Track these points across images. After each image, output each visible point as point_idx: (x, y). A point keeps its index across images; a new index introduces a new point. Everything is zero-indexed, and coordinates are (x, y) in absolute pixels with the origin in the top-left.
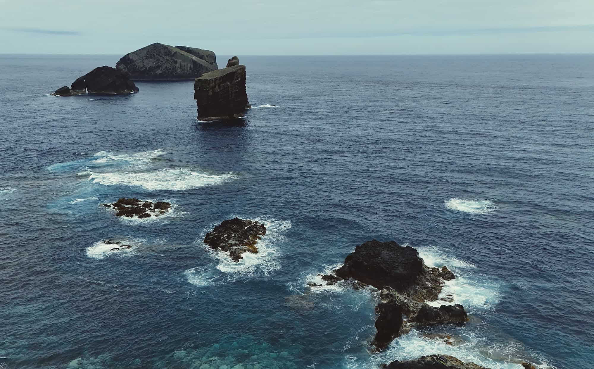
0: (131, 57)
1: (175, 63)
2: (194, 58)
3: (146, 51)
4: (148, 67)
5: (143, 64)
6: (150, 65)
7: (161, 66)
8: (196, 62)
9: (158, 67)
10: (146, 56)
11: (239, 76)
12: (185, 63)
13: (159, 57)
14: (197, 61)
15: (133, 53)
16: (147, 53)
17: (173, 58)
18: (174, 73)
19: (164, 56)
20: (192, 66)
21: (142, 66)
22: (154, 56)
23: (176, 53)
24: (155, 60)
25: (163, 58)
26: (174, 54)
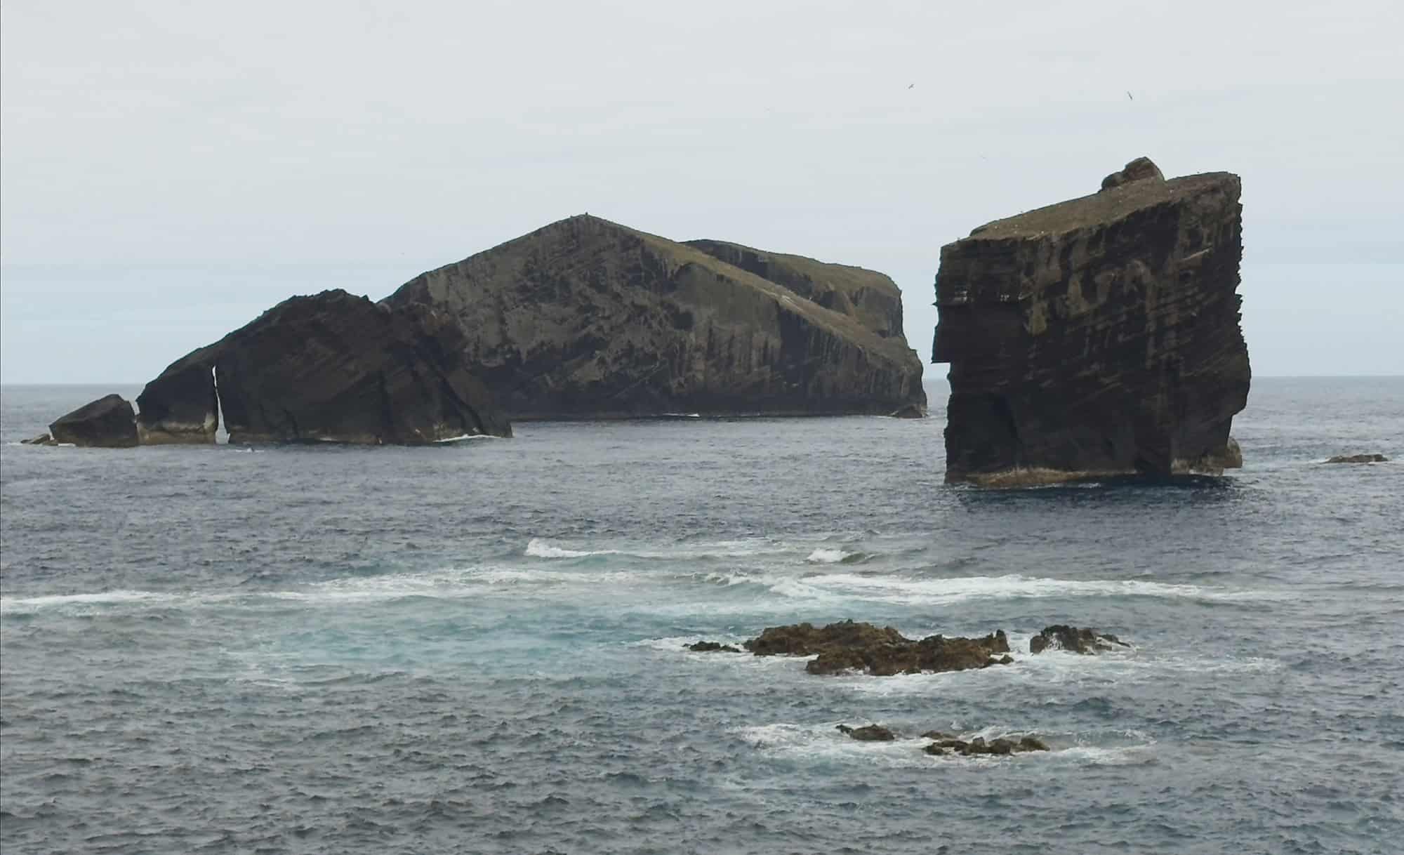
0: (437, 295)
1: (678, 327)
2: (787, 299)
3: (518, 263)
4: (524, 347)
5: (503, 333)
6: (540, 337)
7: (601, 344)
8: (798, 317)
9: (587, 347)
10: (523, 289)
11: (1205, 232)
12: (738, 329)
13: (589, 292)
14: (806, 315)
15: (451, 270)
16: (528, 272)
17: (670, 297)
18: (673, 384)
19: (617, 288)
20: (775, 342)
21: (493, 340)
22: (565, 284)
23: (686, 268)
24: (570, 310)
25: (617, 296)
26: (677, 276)
